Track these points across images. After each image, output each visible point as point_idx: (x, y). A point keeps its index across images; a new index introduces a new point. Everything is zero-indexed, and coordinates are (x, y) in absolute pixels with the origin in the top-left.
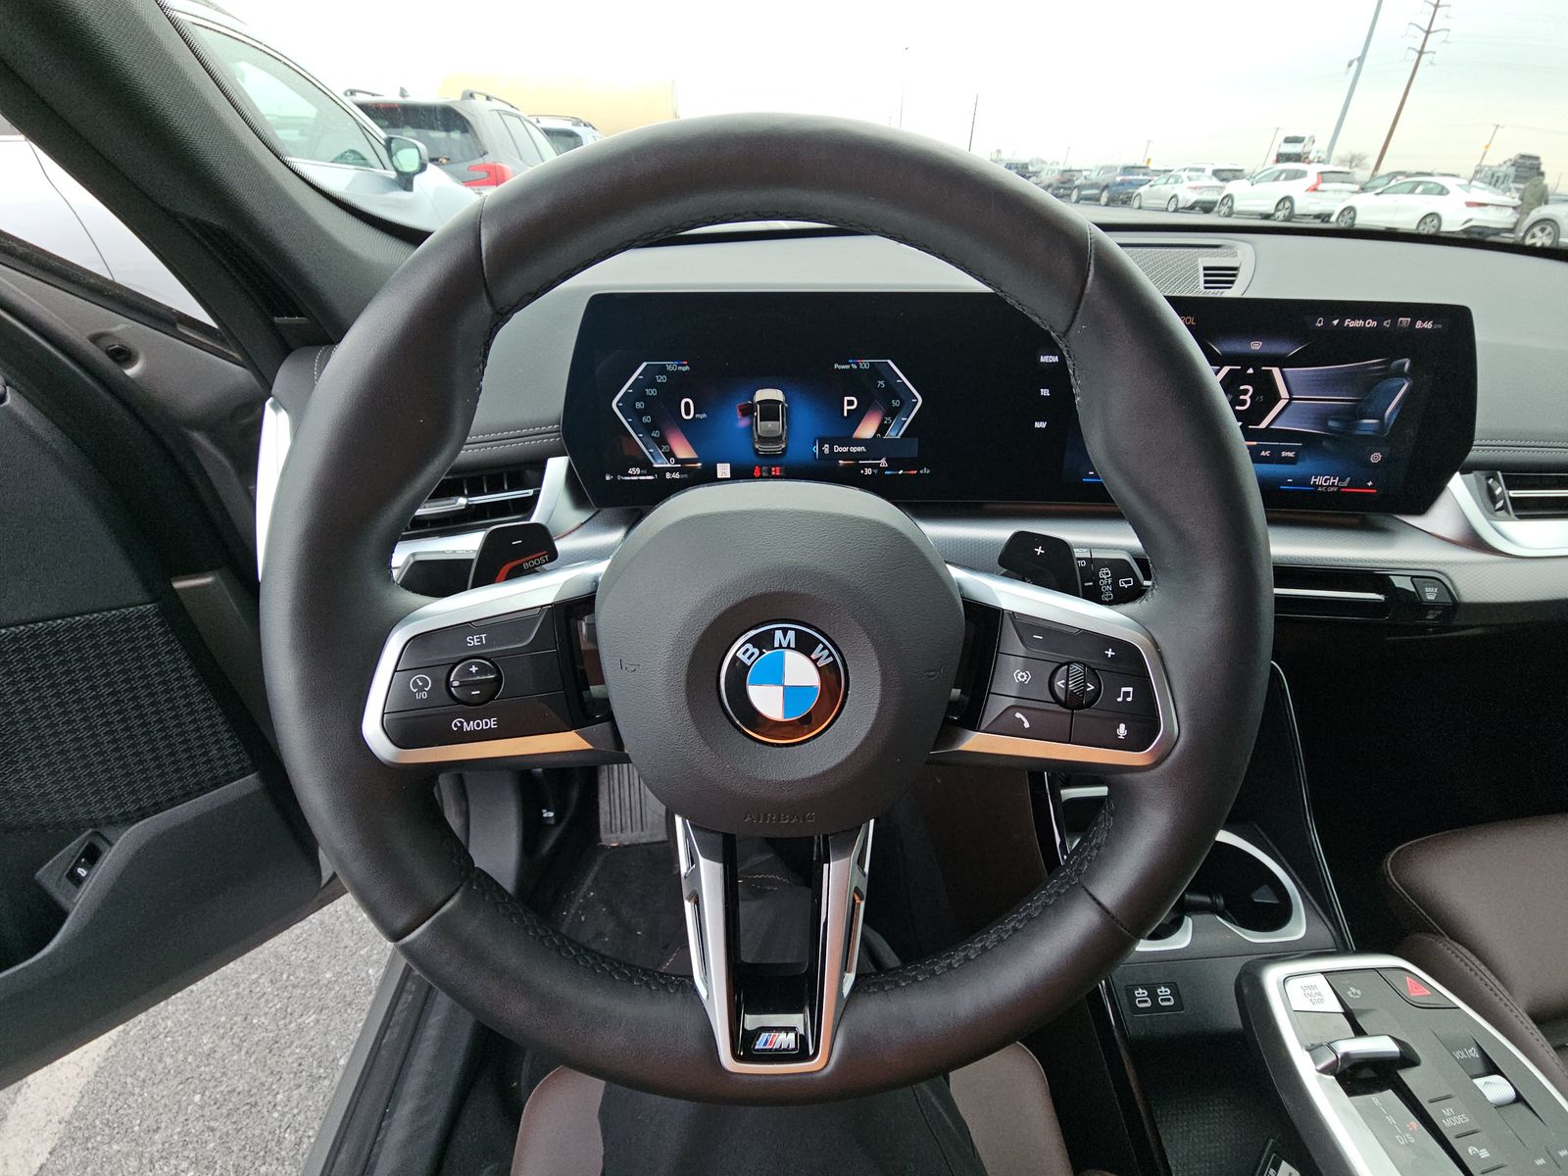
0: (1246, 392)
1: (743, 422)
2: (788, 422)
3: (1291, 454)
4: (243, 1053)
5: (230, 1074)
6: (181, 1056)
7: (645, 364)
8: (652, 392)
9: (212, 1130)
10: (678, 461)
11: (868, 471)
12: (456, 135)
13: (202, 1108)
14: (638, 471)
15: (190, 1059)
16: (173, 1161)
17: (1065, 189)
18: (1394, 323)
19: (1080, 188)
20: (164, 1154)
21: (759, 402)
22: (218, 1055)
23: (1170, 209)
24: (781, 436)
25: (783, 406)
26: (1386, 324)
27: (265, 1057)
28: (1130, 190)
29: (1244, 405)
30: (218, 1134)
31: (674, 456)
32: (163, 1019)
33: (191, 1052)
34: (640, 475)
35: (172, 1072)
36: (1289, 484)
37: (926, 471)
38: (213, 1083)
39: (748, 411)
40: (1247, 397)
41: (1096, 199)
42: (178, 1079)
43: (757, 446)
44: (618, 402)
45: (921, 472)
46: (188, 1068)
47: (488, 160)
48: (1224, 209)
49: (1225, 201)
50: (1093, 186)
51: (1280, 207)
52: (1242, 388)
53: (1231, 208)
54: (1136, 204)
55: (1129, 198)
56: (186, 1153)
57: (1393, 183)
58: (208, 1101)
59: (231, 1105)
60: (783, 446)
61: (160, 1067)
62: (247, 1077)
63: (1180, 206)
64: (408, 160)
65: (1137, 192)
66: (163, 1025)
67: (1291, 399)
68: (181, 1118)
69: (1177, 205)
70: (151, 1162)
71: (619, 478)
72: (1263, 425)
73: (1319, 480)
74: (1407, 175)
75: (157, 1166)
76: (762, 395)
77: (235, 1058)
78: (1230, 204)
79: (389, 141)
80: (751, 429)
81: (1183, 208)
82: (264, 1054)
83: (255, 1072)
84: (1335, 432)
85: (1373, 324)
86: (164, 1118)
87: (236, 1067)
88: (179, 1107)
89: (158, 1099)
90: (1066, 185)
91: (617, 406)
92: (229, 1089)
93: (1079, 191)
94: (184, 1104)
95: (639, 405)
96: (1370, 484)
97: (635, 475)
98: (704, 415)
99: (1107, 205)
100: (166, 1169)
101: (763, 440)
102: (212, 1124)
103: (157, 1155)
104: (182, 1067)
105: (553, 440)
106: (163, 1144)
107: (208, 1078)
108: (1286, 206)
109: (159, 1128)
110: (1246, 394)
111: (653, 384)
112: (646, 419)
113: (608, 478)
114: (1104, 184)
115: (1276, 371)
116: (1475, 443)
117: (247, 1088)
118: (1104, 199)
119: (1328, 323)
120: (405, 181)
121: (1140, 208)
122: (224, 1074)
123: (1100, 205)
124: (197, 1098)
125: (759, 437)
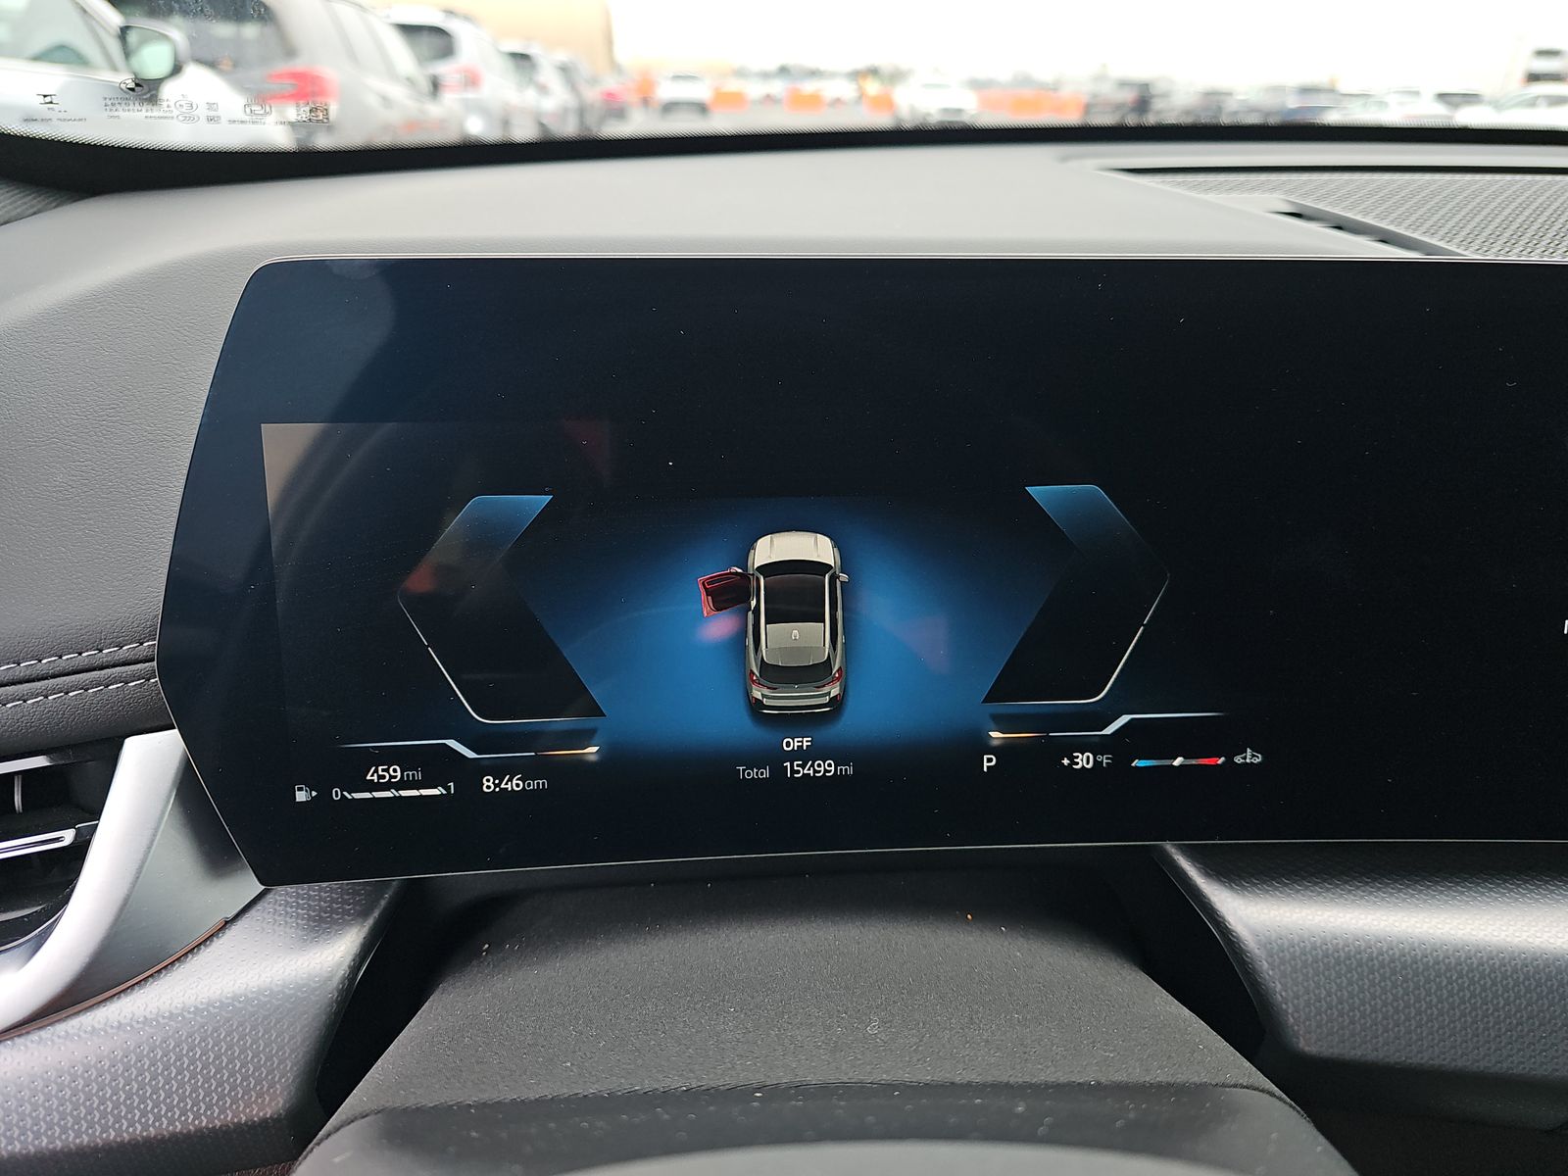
1: (718, 627)
2: (847, 631)
11: (1084, 760)
12: (250, 31)
14: (396, 772)
21: (763, 569)
24: (828, 664)
25: (833, 579)
34: (403, 785)
37: (1250, 757)
39: (730, 593)
43: (757, 694)
45: (1238, 760)
47: (299, 65)
60: (835, 691)
64: (154, 59)
71: (336, 794)
76: (771, 549)
79: (124, 31)
80: (739, 644)
97: (387, 787)
101: (774, 674)
105: (143, 684)
113: (301, 796)
120: (145, 90)
125: (763, 665)
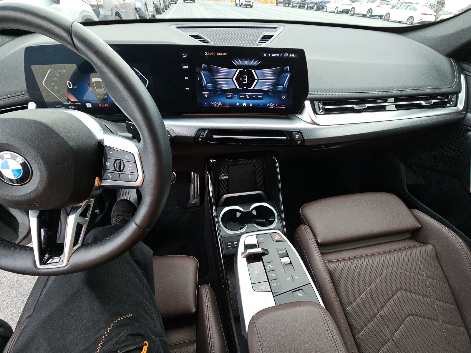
0: (245, 77)
1: (91, 89)
3: (261, 97)
4: (26, 280)
5: (23, 286)
6: (9, 282)
7: (50, 70)
8: (55, 79)
9: (19, 300)
10: (72, 102)
13: (16, 294)
14: (59, 106)
15: (12, 283)
16: (9, 308)
17: (303, 4)
18: (283, 55)
19: (308, 3)
20: (7, 306)
21: (94, 82)
22: (19, 281)
23: (336, 12)
24: (105, 93)
25: (102, 83)
26: (281, 55)
27: (33, 281)
28: (324, 5)
29: (246, 82)
30: (21, 301)
31: (70, 101)
32: (3, 273)
33: (12, 281)
35: (7, 286)
36: (262, 106)
38: (19, 288)
39: (91, 85)
40: (246, 79)
41: (312, 8)
42: (9, 288)
43: (98, 97)
44: (44, 83)
46: (11, 285)
48: (352, 12)
49: (352, 10)
50: (311, 3)
51: (368, 12)
52: (244, 76)
53: (354, 12)
54: (325, 10)
55: (323, 8)
56: (13, 306)
57: (402, 5)
58: (18, 293)
59: (24, 293)
60: (107, 97)
61: (4, 285)
62: (28, 286)
63: (339, 11)
65: (326, 5)
66: (3, 275)
67: (258, 80)
68: (10, 298)
69: (338, 11)
70: (4, 309)
72: (252, 88)
73: (270, 105)
74: (407, 3)
75: (5, 310)
76: (94, 80)
77: (24, 282)
78: (353, 11)
80: (94, 91)
81: (339, 12)
82: (32, 280)
83: (30, 285)
84: (272, 90)
85: (278, 55)
86: (6, 298)
87: (25, 284)
88: (10, 295)
89: (4, 293)
90: (304, 2)
91: (45, 84)
92: (23, 289)
93: (308, 5)
94: (11, 294)
95: (52, 84)
96: (283, 105)
98: (76, 87)
99: (316, 10)
100: (7, 310)
101: (99, 95)
102: (19, 298)
103: (5, 307)
104: (10, 285)
106: (6, 304)
107: (17, 287)
108: (370, 12)
109: (5, 300)
110: (246, 78)
111: (55, 77)
112: (56, 88)
114: (315, 2)
115: (253, 71)
116: (309, 92)
117: (28, 289)
118: (315, 8)
119: (267, 55)
121: (326, 11)
122: (21, 286)
123: (314, 10)
124: (15, 292)
